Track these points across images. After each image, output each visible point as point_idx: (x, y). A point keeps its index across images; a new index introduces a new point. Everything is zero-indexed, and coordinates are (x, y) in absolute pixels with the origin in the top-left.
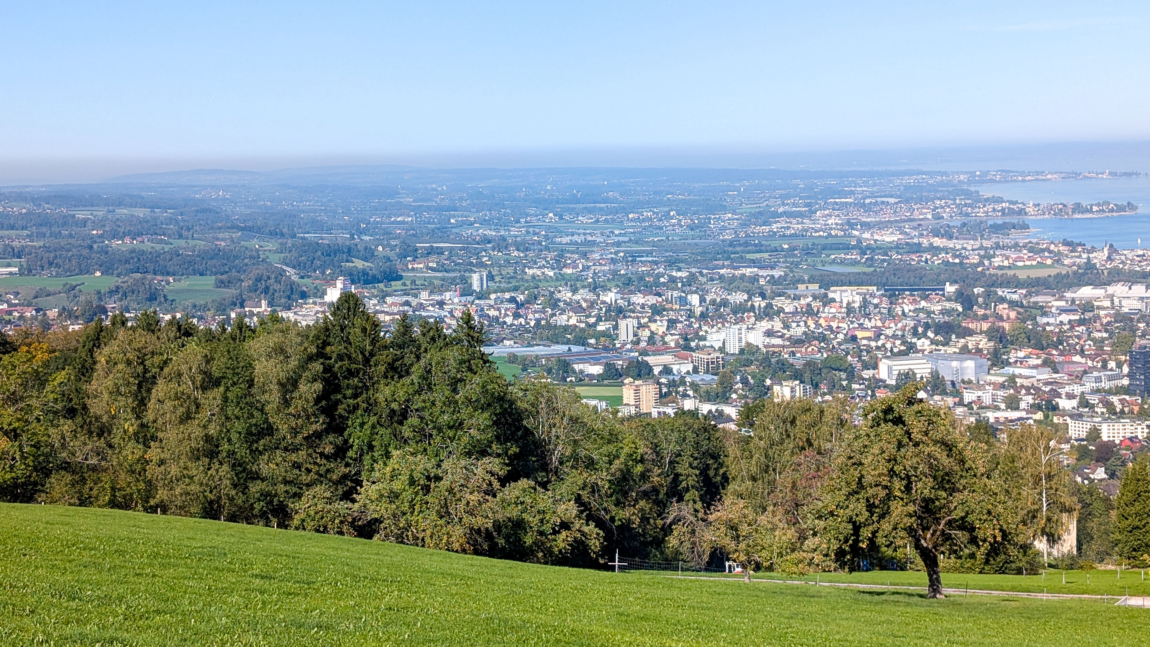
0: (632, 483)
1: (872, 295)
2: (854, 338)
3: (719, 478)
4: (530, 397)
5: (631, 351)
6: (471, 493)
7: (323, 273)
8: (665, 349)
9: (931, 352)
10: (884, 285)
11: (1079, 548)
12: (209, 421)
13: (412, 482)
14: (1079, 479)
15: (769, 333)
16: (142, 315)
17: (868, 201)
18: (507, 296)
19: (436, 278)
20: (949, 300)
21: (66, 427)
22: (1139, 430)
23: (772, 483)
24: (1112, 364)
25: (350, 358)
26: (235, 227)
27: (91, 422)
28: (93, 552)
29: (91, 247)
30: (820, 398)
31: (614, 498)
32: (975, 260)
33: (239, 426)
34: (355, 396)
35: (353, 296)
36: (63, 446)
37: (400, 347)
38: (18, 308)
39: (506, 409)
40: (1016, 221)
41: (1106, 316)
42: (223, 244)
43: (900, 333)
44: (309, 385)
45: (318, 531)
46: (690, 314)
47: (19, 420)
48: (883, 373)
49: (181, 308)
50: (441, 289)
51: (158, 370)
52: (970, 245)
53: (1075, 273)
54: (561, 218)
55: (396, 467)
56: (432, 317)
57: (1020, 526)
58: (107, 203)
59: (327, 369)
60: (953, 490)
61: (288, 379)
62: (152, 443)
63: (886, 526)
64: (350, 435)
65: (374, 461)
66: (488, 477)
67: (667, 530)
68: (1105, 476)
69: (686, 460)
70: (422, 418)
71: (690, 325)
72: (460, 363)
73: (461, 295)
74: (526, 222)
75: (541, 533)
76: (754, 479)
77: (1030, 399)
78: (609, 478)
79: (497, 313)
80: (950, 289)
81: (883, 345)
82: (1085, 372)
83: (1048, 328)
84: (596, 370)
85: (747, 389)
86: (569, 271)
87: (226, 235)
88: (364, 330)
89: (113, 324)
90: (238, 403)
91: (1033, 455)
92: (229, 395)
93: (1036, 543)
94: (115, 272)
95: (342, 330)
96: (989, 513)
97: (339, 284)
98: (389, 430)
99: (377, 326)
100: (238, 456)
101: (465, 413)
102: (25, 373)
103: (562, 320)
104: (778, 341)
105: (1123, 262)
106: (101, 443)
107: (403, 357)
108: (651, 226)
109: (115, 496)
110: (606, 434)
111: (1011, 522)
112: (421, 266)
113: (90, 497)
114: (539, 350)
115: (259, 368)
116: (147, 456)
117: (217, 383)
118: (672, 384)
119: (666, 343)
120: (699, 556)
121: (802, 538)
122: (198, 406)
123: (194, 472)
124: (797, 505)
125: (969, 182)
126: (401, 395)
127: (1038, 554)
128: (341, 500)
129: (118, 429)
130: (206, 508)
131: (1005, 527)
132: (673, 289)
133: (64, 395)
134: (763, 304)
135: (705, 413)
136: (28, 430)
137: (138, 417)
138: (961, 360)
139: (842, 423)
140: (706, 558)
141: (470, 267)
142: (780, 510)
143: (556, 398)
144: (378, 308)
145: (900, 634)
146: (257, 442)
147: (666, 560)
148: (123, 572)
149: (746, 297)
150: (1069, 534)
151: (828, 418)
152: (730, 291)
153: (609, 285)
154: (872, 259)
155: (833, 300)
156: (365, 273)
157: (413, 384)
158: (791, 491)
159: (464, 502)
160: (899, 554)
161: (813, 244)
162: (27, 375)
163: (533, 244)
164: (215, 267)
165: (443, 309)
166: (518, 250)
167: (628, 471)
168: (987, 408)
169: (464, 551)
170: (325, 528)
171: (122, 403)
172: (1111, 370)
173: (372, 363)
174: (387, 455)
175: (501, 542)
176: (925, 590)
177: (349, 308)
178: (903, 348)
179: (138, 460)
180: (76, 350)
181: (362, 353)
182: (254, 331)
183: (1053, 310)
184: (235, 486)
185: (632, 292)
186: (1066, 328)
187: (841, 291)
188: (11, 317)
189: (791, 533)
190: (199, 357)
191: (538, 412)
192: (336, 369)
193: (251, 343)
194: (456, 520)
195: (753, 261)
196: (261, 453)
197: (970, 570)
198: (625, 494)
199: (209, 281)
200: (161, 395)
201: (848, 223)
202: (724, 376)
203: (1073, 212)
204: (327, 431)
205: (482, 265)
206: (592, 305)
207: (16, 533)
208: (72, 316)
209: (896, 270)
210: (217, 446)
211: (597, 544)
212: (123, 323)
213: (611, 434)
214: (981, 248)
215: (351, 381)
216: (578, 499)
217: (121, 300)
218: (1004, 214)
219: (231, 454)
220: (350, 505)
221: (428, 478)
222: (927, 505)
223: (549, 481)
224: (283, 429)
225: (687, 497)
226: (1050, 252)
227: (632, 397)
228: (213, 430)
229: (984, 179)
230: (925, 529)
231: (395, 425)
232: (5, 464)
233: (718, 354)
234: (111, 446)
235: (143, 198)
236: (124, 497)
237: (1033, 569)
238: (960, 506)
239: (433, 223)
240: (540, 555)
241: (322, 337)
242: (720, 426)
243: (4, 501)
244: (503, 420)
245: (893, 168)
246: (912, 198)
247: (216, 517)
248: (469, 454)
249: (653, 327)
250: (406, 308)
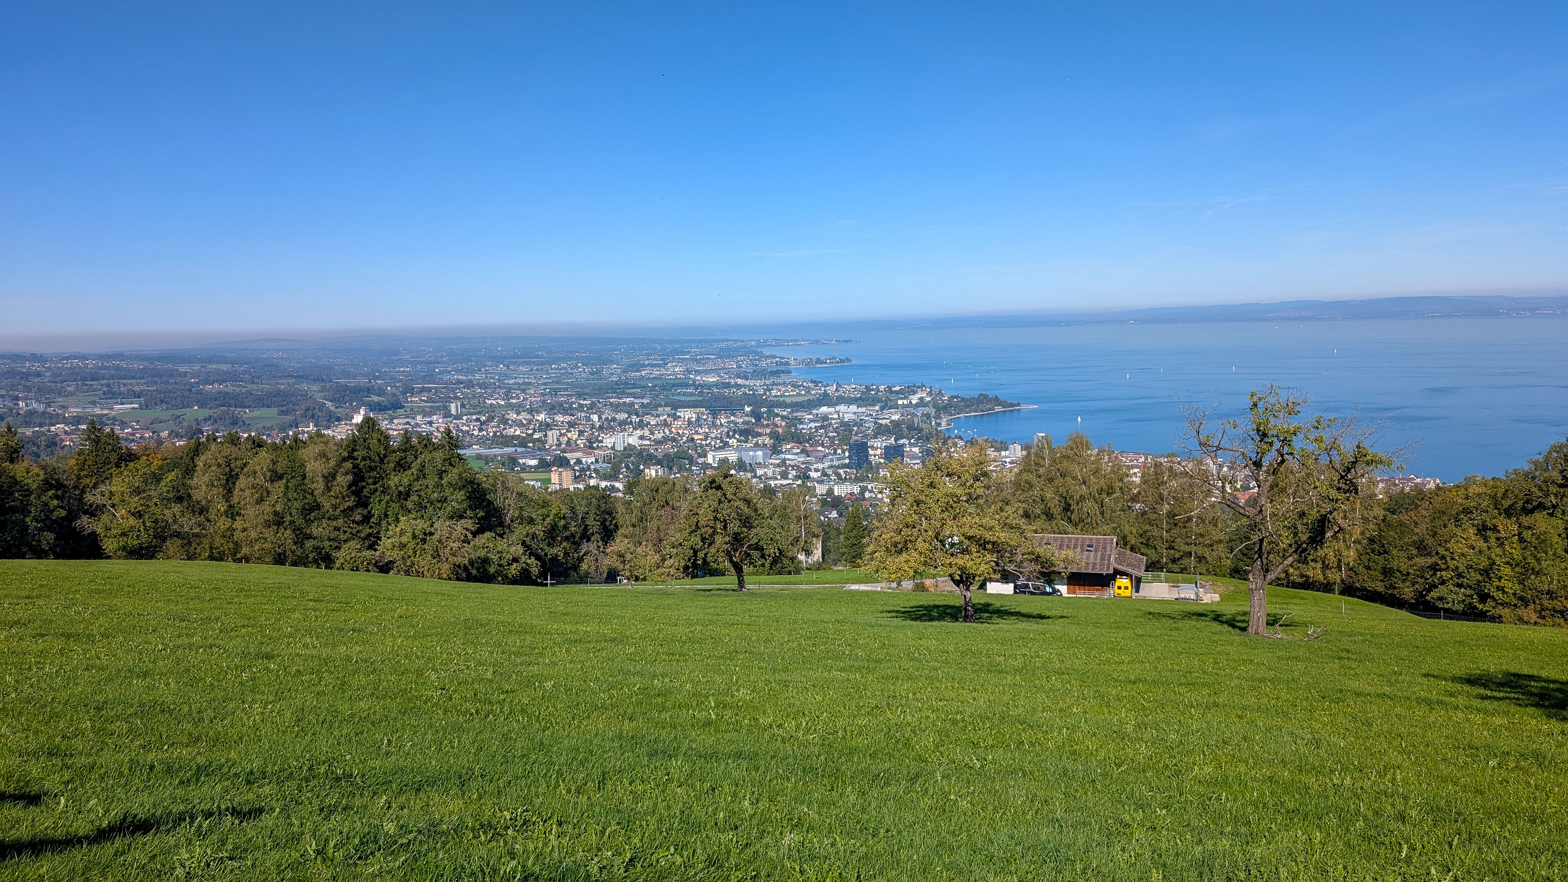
0: (558, 531)
1: (703, 414)
2: (693, 439)
3: (612, 527)
4: (491, 481)
5: (555, 450)
6: (454, 542)
7: (351, 405)
8: (577, 449)
9: (737, 447)
10: (710, 407)
11: (823, 558)
12: (277, 502)
13: (414, 537)
14: (822, 518)
15: (642, 438)
16: (228, 434)
17: (698, 357)
18: (474, 417)
19: (427, 407)
20: (747, 415)
21: (176, 509)
22: (855, 489)
23: (645, 528)
24: (839, 451)
25: (370, 459)
26: (290, 376)
27: (194, 505)
28: (197, 590)
29: (190, 390)
30: (673, 476)
31: (547, 541)
32: (762, 392)
33: (297, 504)
34: (375, 483)
35: (372, 419)
36: (175, 522)
37: (404, 451)
38: (139, 431)
39: (475, 489)
40: (784, 369)
41: (836, 423)
42: (282, 387)
43: (719, 436)
44: (343, 477)
45: (352, 570)
46: (593, 427)
47: (142, 505)
48: (710, 460)
49: (254, 429)
50: (430, 414)
51: (240, 470)
52: (758, 383)
53: (818, 399)
54: (508, 368)
55: (404, 527)
56: (425, 431)
57: (790, 546)
58: (201, 361)
59: (355, 466)
60: (751, 527)
61: (329, 473)
62: (238, 518)
63: (713, 550)
64: (372, 508)
65: (389, 524)
66: (464, 532)
67: (581, 560)
68: (837, 516)
69: (592, 516)
70: (420, 496)
71: (593, 434)
72: (444, 461)
73: (444, 418)
74: (485, 370)
75: (500, 565)
76: (634, 526)
77: (794, 472)
78: (543, 529)
79: (467, 428)
80: (748, 409)
81: (710, 443)
82: (825, 456)
83: (803, 431)
84: (533, 462)
85: (629, 471)
86: (514, 401)
87: (285, 381)
88: (379, 441)
89: (208, 441)
90: (296, 490)
91: (796, 505)
92: (289, 484)
93: (799, 556)
94: (208, 406)
95: (365, 441)
96: (772, 539)
97: (362, 412)
98: (399, 504)
99: (388, 438)
100: (297, 524)
101: (447, 493)
102: (145, 474)
103: (511, 432)
104: (648, 442)
105: (844, 392)
106: (202, 519)
107: (406, 458)
108: (566, 372)
109: (213, 553)
110: (541, 502)
111: (784, 544)
112: (417, 399)
113: (195, 554)
114: (496, 451)
115: (309, 467)
116: (234, 526)
117: (281, 477)
118: (582, 470)
119: (578, 445)
120: (601, 574)
121: (664, 560)
122: (268, 493)
123: (267, 535)
124: (660, 540)
125: (757, 346)
126: (405, 481)
127: (800, 562)
128: (367, 550)
129: (213, 509)
130: (276, 558)
131: (781, 547)
132: (581, 412)
133: (174, 488)
134: (637, 420)
135: (603, 487)
136: (149, 512)
137: (227, 501)
138: (755, 451)
139: (686, 490)
140: (605, 575)
141: (449, 400)
142: (650, 544)
143: (508, 481)
144: (388, 426)
145: (721, 613)
146: (309, 515)
147: (581, 577)
148: (219, 602)
149: (627, 416)
150: (817, 550)
151: (677, 488)
152: (617, 412)
153: (540, 409)
154: (702, 392)
155: (680, 417)
156: (379, 404)
157: (413, 474)
158: (656, 532)
159: (449, 548)
160: (721, 566)
161: (667, 383)
162: (147, 476)
163: (490, 384)
164: (277, 402)
165: (432, 426)
166: (480, 388)
167: (555, 524)
168: (770, 478)
169: (450, 579)
170: (357, 568)
171: (215, 492)
172: (839, 454)
173: (385, 462)
174: (397, 520)
175: (474, 572)
176: (736, 587)
177: (369, 427)
178: (721, 445)
179: (228, 529)
180: (182, 458)
181: (379, 456)
182: (305, 443)
183: (806, 421)
184: (295, 543)
185: (555, 414)
186: (813, 431)
187: (684, 411)
188: (134, 437)
189: (657, 557)
190: (268, 461)
191: (496, 490)
192: (361, 466)
193: (304, 451)
194: (444, 559)
195: (631, 394)
196: (312, 522)
197: (762, 573)
198: (554, 539)
199: (274, 411)
200: (243, 486)
201: (687, 370)
202: (615, 464)
203: (816, 364)
204: (357, 506)
205: (457, 398)
206: (530, 422)
207: (142, 579)
208: (178, 436)
209: (717, 398)
210: (282, 518)
211: (537, 570)
212: (215, 440)
213: (544, 502)
214: (765, 385)
215: (371, 474)
216: (524, 543)
217: (213, 424)
218: (777, 365)
219: (292, 522)
220: (374, 553)
221: (425, 534)
222: (736, 536)
223: (504, 533)
224: (327, 505)
225: (592, 539)
226: (804, 387)
227: (557, 479)
228: (279, 508)
229: (765, 344)
230: (735, 550)
231: (402, 501)
232: (133, 535)
233: (610, 451)
234: (208, 520)
235: (226, 357)
236: (219, 553)
237: (798, 571)
238: (755, 537)
239: (424, 372)
240: (500, 579)
241: (351, 446)
242: (613, 495)
243: (133, 559)
244: (473, 496)
245: (713, 338)
246: (724, 356)
247: (283, 564)
248: (452, 518)
249: (569, 435)
250: (407, 426)
